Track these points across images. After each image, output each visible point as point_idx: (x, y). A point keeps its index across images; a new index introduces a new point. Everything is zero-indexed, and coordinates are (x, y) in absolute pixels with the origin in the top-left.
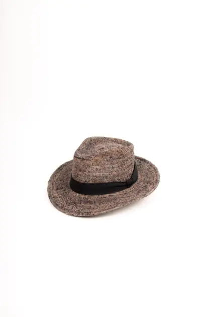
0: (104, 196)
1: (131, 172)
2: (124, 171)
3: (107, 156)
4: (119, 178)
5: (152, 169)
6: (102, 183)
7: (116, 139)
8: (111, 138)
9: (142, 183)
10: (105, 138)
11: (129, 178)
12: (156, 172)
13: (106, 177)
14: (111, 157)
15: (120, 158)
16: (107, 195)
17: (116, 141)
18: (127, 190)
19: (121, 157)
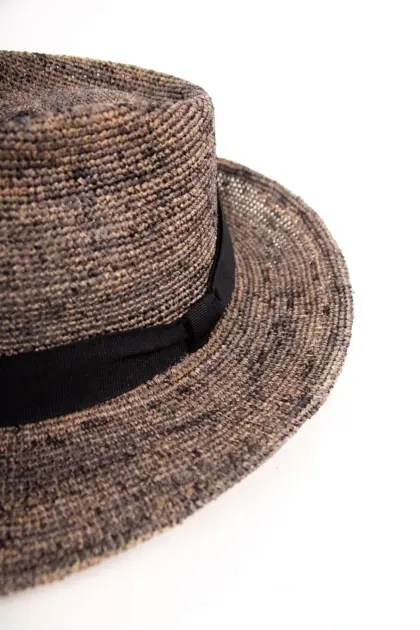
0: (55, 427)
1: (207, 254)
2: (170, 261)
3: (53, 164)
4: (142, 303)
5: (289, 219)
6: (31, 354)
7: (106, 67)
8: (76, 63)
9: (259, 307)
10: (42, 58)
11: (199, 290)
12: (318, 236)
13: (56, 312)
14: (78, 173)
15: (141, 178)
16: (73, 422)
17: (104, 74)
18: (188, 368)
19: (145, 165)
